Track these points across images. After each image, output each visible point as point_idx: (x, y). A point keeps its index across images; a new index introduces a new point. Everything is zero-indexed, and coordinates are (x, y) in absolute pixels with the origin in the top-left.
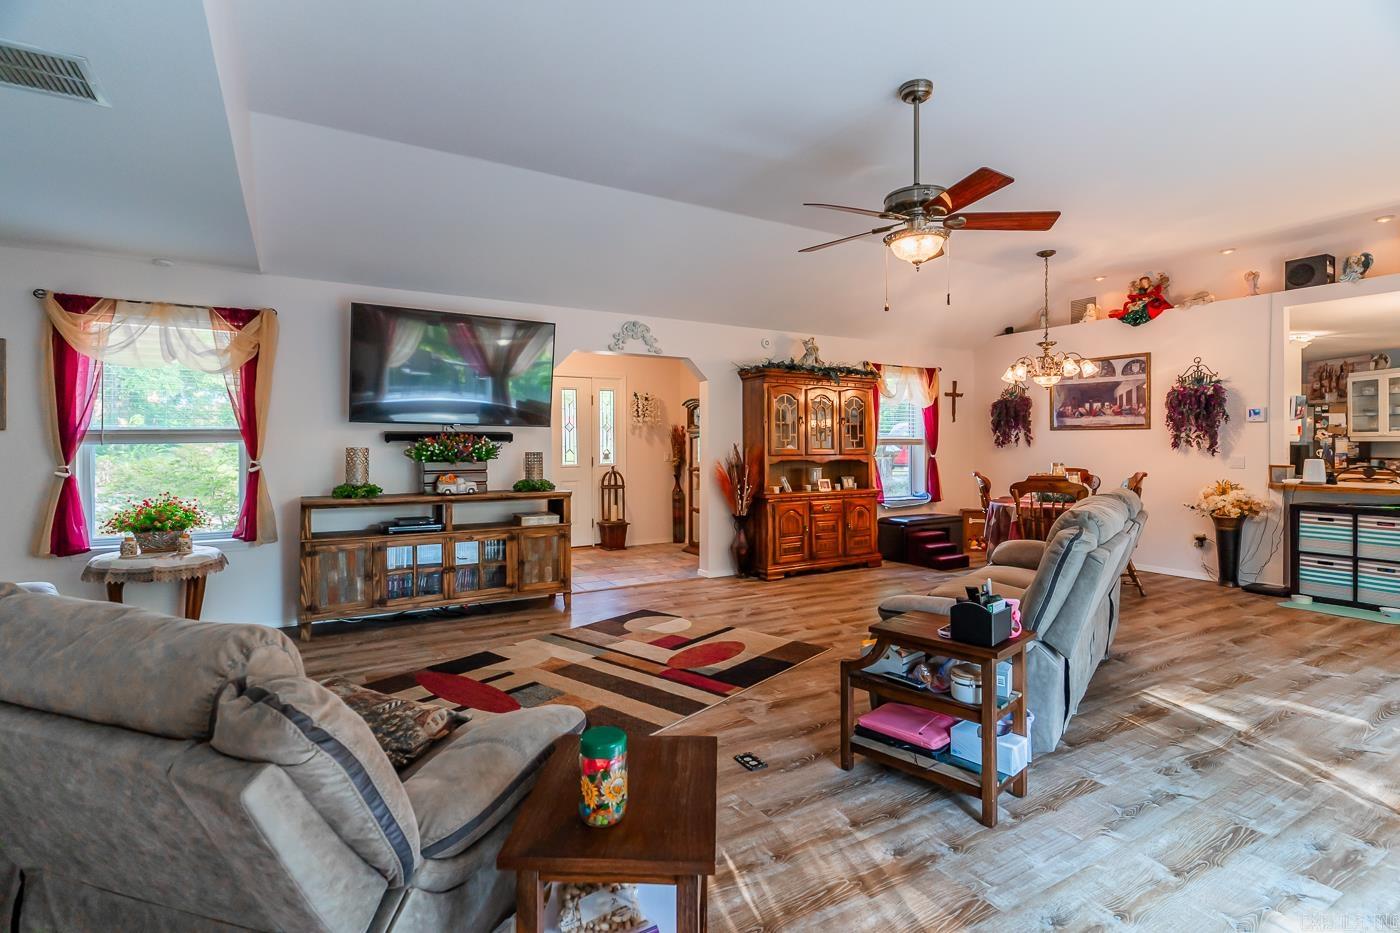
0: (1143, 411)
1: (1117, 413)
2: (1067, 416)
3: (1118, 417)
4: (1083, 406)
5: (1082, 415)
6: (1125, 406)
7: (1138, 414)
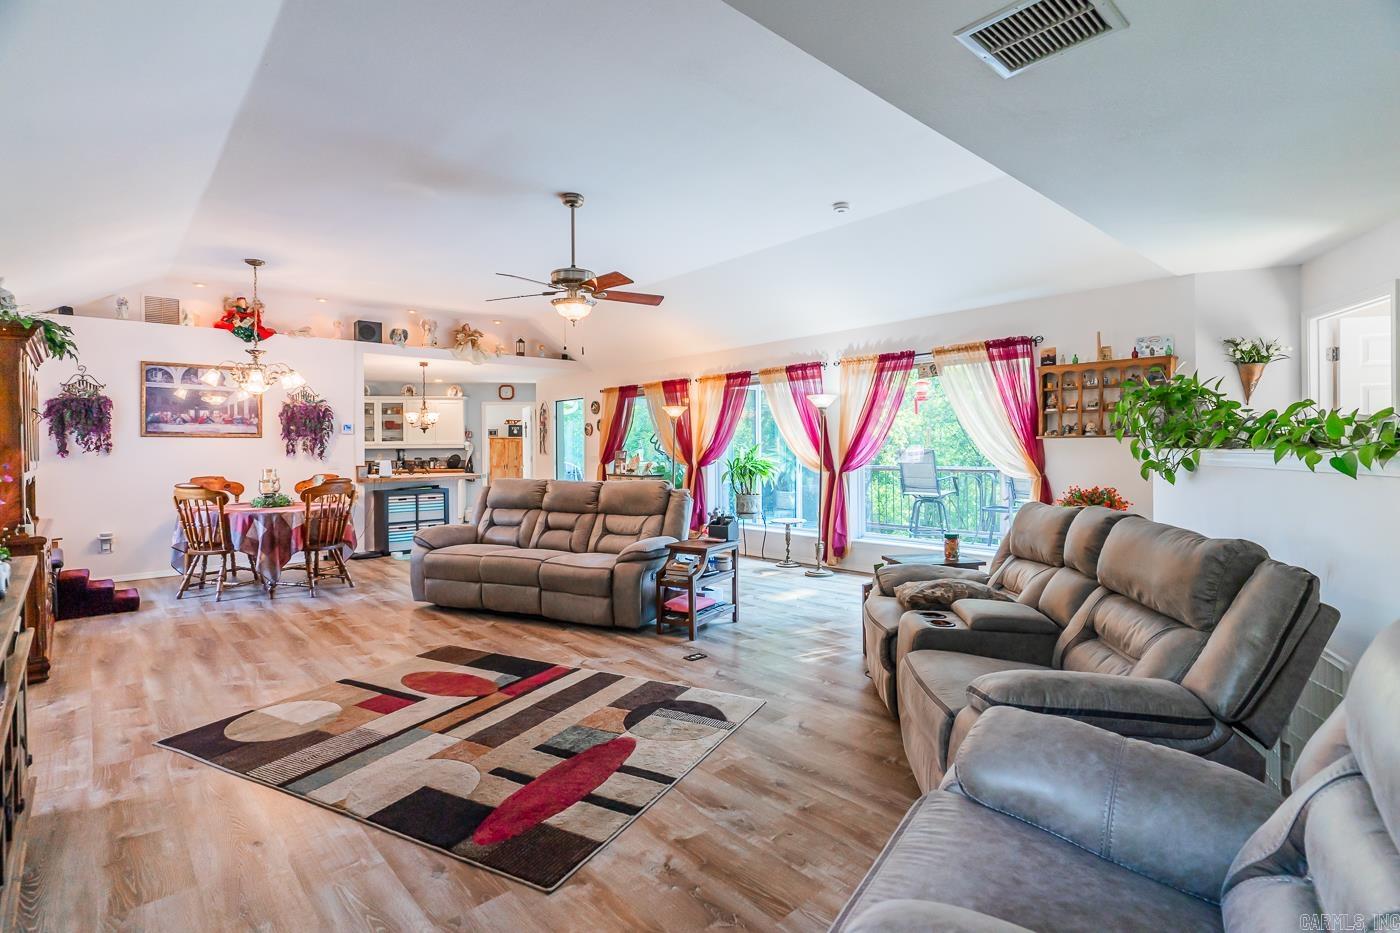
0: (255, 421)
1: (227, 422)
2: (166, 422)
3: (229, 426)
4: (187, 412)
5: (185, 422)
6: (236, 416)
7: (251, 424)
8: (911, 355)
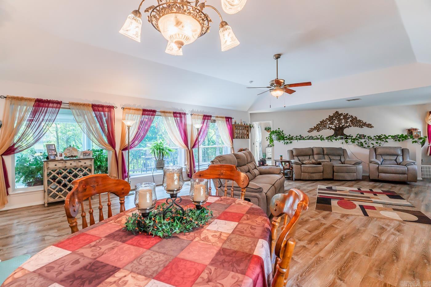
8: (211, 116)
